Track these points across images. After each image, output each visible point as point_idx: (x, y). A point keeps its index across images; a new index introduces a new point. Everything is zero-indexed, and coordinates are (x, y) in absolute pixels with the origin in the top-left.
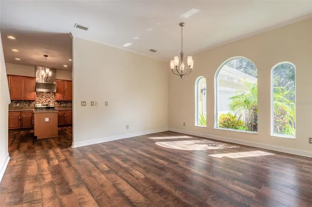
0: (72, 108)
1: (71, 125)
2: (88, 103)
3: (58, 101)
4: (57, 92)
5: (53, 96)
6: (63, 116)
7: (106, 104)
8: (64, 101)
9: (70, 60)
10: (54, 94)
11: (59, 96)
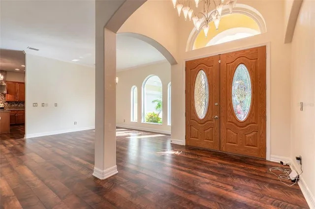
0: (24, 108)
1: (23, 124)
2: (40, 105)
3: (8, 102)
4: (7, 93)
5: (3, 97)
6: (15, 116)
7: (56, 105)
8: (15, 102)
9: (23, 66)
10: (5, 95)
11: (9, 97)
